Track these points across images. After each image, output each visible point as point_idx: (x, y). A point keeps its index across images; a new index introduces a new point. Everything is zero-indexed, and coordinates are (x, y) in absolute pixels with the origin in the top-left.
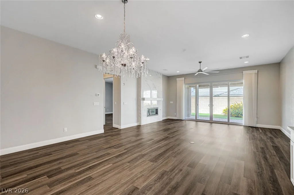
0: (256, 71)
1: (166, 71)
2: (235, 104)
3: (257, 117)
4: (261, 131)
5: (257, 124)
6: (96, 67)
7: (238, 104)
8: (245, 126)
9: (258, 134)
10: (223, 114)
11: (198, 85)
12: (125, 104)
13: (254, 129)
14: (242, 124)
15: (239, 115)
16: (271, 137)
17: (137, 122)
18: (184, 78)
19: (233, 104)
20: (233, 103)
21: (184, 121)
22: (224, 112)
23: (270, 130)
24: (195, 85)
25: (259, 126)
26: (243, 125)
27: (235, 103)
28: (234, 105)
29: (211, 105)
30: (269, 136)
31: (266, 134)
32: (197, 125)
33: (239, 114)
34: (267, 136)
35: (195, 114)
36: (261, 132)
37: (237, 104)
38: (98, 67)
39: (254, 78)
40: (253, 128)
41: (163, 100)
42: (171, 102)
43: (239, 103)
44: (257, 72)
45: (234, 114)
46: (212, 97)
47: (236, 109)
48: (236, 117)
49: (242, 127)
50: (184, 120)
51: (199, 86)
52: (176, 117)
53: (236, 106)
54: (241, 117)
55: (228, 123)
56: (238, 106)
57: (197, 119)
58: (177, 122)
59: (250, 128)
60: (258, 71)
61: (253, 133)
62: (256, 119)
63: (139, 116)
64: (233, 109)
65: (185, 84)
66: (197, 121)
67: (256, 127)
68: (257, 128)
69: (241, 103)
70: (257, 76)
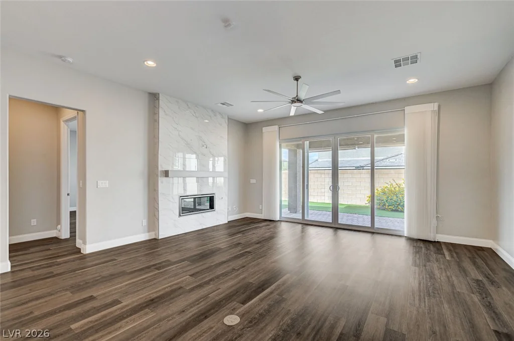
0: (436, 105)
1: (231, 107)
2: (392, 184)
3: (437, 217)
4: (446, 253)
5: (437, 233)
7: (396, 184)
8: (411, 240)
9: (442, 267)
11: (308, 142)
14: (403, 231)
15: (397, 208)
17: (149, 231)
18: (277, 127)
19: (387, 185)
20: (388, 182)
21: (278, 224)
23: (469, 251)
24: (301, 142)
25: (441, 238)
26: (406, 234)
27: (392, 181)
28: (389, 187)
29: (335, 189)
30: (473, 275)
31: (464, 270)
33: (399, 204)
34: (467, 275)
36: (448, 260)
40: (427, 244)
41: (228, 176)
42: (253, 181)
43: (399, 183)
44: (436, 108)
45: (388, 206)
47: (392, 195)
48: (392, 210)
49: (402, 243)
50: (279, 221)
51: (310, 145)
52: (261, 215)
53: (393, 189)
55: (372, 231)
56: (397, 189)
57: (306, 218)
59: (422, 245)
60: (439, 107)
61: (428, 265)
62: (434, 221)
64: (388, 195)
65: (282, 141)
66: (305, 223)
67: (435, 242)
68: (437, 244)
69: (403, 181)
70: (437, 117)
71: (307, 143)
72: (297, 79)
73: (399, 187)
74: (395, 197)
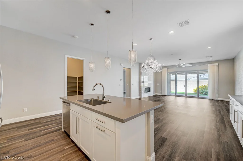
0: (217, 64)
2: (203, 85)
4: (220, 102)
5: (218, 98)
6: (120, 64)
8: (209, 99)
10: (193, 93)
12: (133, 85)
13: (216, 101)
16: (226, 105)
17: (139, 96)
18: (167, 68)
19: (201, 86)
21: (167, 96)
22: (194, 91)
24: (174, 73)
25: (219, 99)
26: (208, 98)
29: (186, 86)
30: (225, 104)
31: (223, 104)
32: (176, 98)
33: (205, 92)
35: (175, 93)
37: (204, 86)
38: (121, 65)
39: (215, 69)
41: (153, 83)
42: (158, 84)
43: (205, 85)
46: (187, 80)
48: (203, 94)
51: (177, 73)
52: (161, 94)
54: (207, 94)
55: (198, 98)
56: (205, 87)
57: (176, 95)
58: (163, 97)
59: (213, 100)
60: (218, 64)
61: (214, 103)
62: (217, 95)
63: (140, 92)
64: (201, 89)
65: (168, 72)
66: (176, 96)
68: (217, 101)
69: (207, 84)
70: (218, 67)
71: (176, 73)
72: (180, 60)
73: (206, 86)
74: (204, 90)
